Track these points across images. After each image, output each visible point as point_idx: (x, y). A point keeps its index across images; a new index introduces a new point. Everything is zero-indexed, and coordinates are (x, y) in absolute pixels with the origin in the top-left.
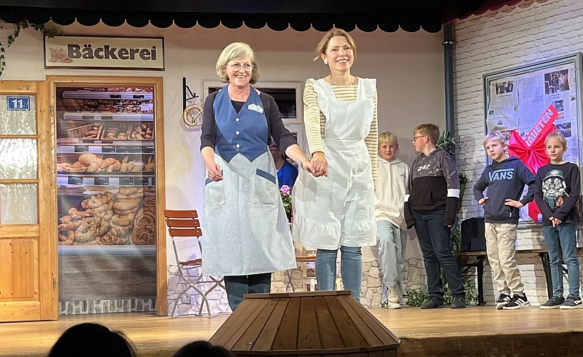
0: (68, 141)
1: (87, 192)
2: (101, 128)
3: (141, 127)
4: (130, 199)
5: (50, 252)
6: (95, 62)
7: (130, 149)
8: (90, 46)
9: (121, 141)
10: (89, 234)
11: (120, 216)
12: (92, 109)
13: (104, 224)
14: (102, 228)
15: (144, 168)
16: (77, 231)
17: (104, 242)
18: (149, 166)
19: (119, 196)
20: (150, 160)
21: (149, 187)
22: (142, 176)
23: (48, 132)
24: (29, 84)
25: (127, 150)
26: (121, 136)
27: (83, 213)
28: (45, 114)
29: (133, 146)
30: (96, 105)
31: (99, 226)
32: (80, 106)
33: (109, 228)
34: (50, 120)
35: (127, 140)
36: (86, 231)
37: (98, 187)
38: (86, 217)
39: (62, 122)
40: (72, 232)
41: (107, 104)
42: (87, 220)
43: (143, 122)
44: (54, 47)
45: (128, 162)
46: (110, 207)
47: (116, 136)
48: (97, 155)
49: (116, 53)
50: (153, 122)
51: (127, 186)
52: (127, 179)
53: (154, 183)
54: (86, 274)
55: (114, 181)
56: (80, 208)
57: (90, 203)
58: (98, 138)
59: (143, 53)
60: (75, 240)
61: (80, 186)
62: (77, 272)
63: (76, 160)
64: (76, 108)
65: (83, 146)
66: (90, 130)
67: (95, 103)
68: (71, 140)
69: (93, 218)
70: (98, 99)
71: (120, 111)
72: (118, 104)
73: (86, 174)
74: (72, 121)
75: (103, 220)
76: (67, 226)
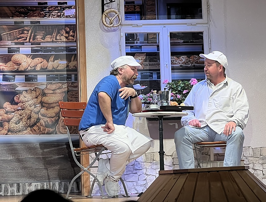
0: (2, 44)
1: (19, 88)
2: (30, 32)
3: (65, 30)
4: (56, 93)
7: (56, 49)
9: (48, 42)
10: (21, 125)
11: (48, 108)
12: (23, 15)
13: (34, 116)
14: (32, 120)
15: (67, 66)
16: (10, 123)
17: (34, 132)
18: (72, 64)
19: (46, 91)
20: (73, 59)
21: (72, 83)
22: (66, 73)
25: (53, 51)
26: (48, 38)
27: (15, 107)
29: (58, 47)
30: (26, 12)
31: (29, 118)
32: (12, 13)
33: (38, 120)
35: (53, 42)
36: (18, 122)
37: (29, 84)
38: (18, 110)
40: (6, 124)
41: (35, 10)
42: (20, 112)
43: (67, 26)
45: (53, 61)
46: (39, 101)
47: (43, 38)
48: (27, 55)
50: (75, 25)
51: (53, 82)
52: (53, 76)
53: (76, 79)
54: (19, 160)
55: (42, 78)
56: (13, 102)
57: (22, 98)
58: (28, 40)
60: (9, 131)
61: (13, 83)
62: (12, 158)
63: (9, 60)
64: (8, 14)
65: (15, 47)
66: (21, 34)
67: (25, 10)
68: (4, 43)
69: (24, 111)
70: (28, 6)
71: (46, 16)
72: (45, 10)
73: (18, 72)
74: (6, 26)
75: (33, 113)
76: (2, 118)
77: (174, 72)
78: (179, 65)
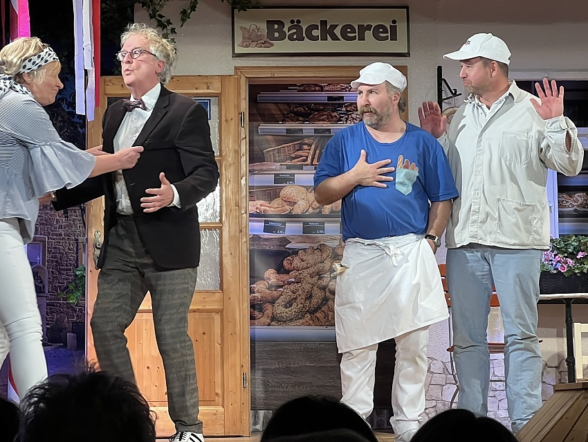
0: (264, 168)
1: (292, 245)
2: (313, 147)
5: (238, 333)
6: (306, 46)
8: (299, 22)
10: (294, 309)
12: (301, 119)
13: (318, 294)
14: (314, 300)
16: (276, 305)
17: (317, 322)
19: (339, 252)
23: (237, 152)
24: (210, 80)
27: (285, 277)
28: (233, 125)
30: (307, 112)
31: (309, 297)
32: (283, 114)
34: (239, 134)
36: (289, 304)
37: (309, 237)
38: (290, 283)
39: (256, 138)
40: (269, 306)
41: (323, 110)
42: (292, 287)
44: (247, 25)
48: (307, 188)
49: (337, 32)
54: (288, 371)
55: (332, 228)
56: (280, 270)
57: (297, 262)
58: (309, 161)
59: (379, 32)
60: (273, 319)
61: (281, 235)
62: (277, 366)
63: (277, 196)
64: (277, 116)
65: (286, 174)
66: (298, 150)
67: (305, 109)
68: (268, 165)
69: (300, 285)
70: (309, 103)
71: (341, 121)
72: (339, 110)
73: (291, 216)
74: (271, 137)
75: (315, 288)
76: (262, 297)
77: (563, 221)
78: (571, 209)
